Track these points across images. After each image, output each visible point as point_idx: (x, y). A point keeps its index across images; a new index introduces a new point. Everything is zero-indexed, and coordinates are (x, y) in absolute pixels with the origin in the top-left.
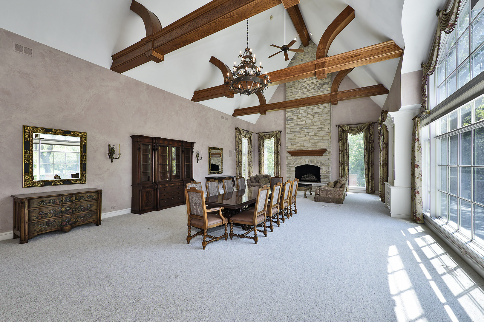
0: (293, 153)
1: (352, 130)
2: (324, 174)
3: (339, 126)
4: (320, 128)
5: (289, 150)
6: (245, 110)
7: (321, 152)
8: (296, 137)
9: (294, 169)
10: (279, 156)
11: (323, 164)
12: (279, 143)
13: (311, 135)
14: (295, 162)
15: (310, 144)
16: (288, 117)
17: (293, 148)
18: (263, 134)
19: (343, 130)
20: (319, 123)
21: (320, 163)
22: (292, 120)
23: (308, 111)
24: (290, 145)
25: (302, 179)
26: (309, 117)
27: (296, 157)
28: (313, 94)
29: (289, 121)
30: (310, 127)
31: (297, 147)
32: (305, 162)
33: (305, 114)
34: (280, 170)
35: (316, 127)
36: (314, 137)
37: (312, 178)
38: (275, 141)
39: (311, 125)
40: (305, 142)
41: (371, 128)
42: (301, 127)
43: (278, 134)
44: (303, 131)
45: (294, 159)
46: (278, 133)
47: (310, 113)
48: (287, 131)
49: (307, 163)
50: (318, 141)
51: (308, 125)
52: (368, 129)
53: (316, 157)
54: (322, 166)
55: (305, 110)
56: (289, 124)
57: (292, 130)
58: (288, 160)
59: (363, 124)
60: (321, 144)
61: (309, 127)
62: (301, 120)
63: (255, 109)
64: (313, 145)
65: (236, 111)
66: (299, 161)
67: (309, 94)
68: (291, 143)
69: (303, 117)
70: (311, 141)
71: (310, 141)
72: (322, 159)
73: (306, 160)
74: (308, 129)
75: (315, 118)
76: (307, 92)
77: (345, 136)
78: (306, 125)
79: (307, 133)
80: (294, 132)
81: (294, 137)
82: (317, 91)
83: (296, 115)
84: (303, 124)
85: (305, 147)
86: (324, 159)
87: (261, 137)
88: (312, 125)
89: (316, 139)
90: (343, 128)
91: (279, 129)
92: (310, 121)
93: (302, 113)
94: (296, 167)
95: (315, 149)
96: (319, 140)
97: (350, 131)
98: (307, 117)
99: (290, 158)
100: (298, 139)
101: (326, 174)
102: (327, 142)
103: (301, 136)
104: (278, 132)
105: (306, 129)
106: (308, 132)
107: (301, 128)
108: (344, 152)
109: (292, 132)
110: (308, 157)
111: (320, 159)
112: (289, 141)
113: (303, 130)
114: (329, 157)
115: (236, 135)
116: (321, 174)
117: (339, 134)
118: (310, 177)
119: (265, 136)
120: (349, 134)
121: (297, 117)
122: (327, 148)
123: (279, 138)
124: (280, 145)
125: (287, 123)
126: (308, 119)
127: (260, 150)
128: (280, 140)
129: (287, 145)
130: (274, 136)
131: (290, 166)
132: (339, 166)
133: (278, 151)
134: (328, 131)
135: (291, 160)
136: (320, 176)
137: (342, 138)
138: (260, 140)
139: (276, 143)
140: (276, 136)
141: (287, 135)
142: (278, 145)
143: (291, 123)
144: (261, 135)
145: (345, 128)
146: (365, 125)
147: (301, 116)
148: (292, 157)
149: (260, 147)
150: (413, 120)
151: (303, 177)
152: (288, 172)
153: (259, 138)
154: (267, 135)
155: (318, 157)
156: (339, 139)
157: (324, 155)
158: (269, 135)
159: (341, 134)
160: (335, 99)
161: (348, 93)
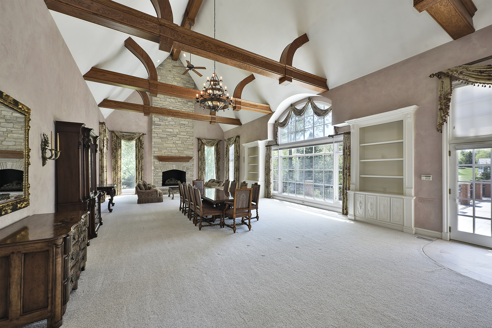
0: (161, 159)
2: (189, 178)
3: (199, 139)
4: (186, 138)
5: (157, 155)
6: (122, 104)
7: (188, 159)
8: (164, 143)
9: (161, 174)
10: (142, 160)
11: (188, 169)
12: (143, 147)
13: (178, 143)
14: (163, 167)
15: (177, 151)
16: (155, 121)
17: (160, 153)
18: (121, 134)
19: (202, 142)
20: (185, 134)
21: (186, 168)
22: (160, 126)
23: (175, 120)
24: (157, 150)
25: (165, 183)
27: (164, 163)
28: (180, 106)
30: (178, 136)
31: (164, 153)
32: (173, 167)
33: (173, 123)
34: (144, 175)
35: (183, 137)
36: (181, 145)
37: (175, 182)
38: (136, 144)
40: (173, 149)
41: (219, 144)
42: (169, 134)
43: (142, 137)
45: (162, 165)
46: (141, 136)
47: (178, 123)
48: (153, 135)
49: (174, 169)
50: (184, 149)
52: (217, 144)
53: (182, 163)
54: (187, 171)
56: (156, 128)
57: (159, 135)
58: (155, 165)
59: (214, 140)
60: (187, 152)
61: (176, 135)
62: (169, 127)
63: (137, 107)
64: (180, 153)
65: (105, 100)
66: (167, 166)
67: (177, 106)
68: (158, 148)
69: (171, 125)
71: (178, 148)
72: (188, 165)
73: (174, 165)
74: (175, 137)
75: (182, 129)
76: (175, 103)
77: (203, 148)
78: (174, 133)
79: (175, 141)
80: (161, 138)
81: (162, 143)
82: (183, 105)
83: (164, 121)
84: (171, 132)
85: (173, 154)
86: (189, 165)
87: (117, 137)
88: (179, 134)
89: (183, 147)
91: (142, 132)
92: (177, 130)
93: (170, 121)
94: (163, 173)
95: (181, 155)
96: (185, 148)
97: (207, 144)
98: (175, 126)
99: (157, 163)
100: (165, 145)
101: (191, 178)
102: (191, 151)
103: (169, 142)
104: (141, 134)
105: (174, 136)
106: (176, 139)
108: (202, 160)
109: (159, 138)
110: (176, 163)
111: (186, 165)
112: (156, 146)
113: (171, 137)
114: (192, 163)
115: (101, 131)
116: (186, 178)
117: (198, 145)
118: (173, 181)
119: (123, 136)
120: (206, 146)
121: (164, 123)
122: (191, 156)
123: (142, 141)
124: (143, 149)
125: (153, 127)
126: (176, 128)
127: (114, 152)
128: (143, 143)
129: (153, 149)
130: (136, 138)
131: (157, 171)
132: (198, 170)
133: (141, 155)
134: (193, 142)
135: (158, 165)
136: (186, 179)
137: (200, 148)
138: (116, 140)
139: (138, 146)
140: (139, 138)
141: (154, 140)
142: (141, 149)
143: (159, 129)
144: (117, 134)
145: (204, 141)
146: (216, 141)
147: (168, 123)
148: (159, 162)
149: (115, 149)
150: (266, 146)
151: (167, 181)
152: (155, 178)
153: (114, 137)
154: (126, 135)
155: (185, 163)
156: (198, 149)
157: (190, 161)
158: (129, 136)
159: (200, 145)
160: (214, 121)
161: (222, 119)
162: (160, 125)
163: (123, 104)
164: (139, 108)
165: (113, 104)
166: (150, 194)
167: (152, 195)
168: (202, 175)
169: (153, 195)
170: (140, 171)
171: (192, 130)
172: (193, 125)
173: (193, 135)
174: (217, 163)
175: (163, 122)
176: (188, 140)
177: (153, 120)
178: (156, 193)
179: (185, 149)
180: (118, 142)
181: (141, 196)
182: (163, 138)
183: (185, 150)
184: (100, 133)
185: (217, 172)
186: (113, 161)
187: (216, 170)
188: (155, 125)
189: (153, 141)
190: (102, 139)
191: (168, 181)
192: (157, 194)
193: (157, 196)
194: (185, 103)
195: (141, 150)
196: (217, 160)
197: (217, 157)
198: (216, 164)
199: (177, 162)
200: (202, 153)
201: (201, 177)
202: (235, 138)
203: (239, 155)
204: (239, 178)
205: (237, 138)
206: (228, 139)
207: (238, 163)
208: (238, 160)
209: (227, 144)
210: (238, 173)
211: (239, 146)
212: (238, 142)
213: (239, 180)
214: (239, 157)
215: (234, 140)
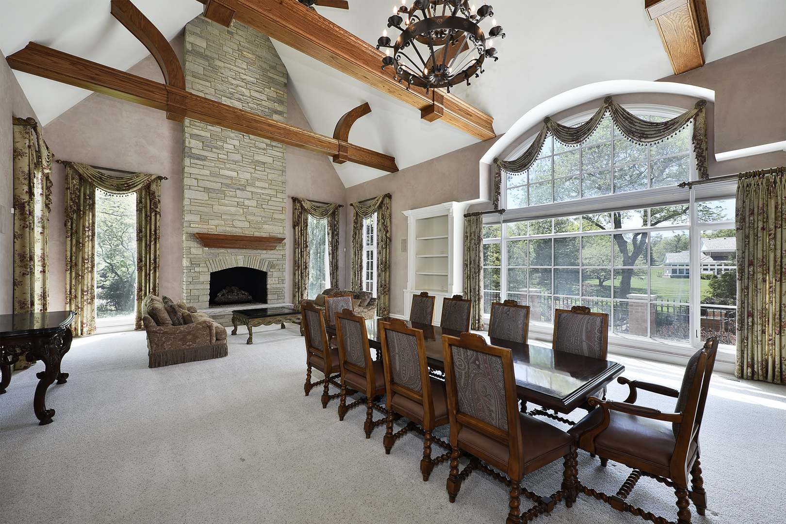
0: (208, 240)
1: (315, 210)
2: (274, 286)
3: (295, 200)
4: (269, 195)
5: (196, 231)
6: (98, 72)
7: (269, 242)
8: (214, 203)
9: (208, 278)
10: (155, 243)
11: (272, 266)
12: (158, 210)
13: (250, 204)
14: (211, 261)
15: (247, 225)
16: (191, 148)
17: (205, 226)
18: (93, 171)
19: (302, 206)
20: (266, 185)
21: (267, 263)
22: (204, 160)
23: (243, 151)
24: (196, 218)
25: (217, 299)
26: (245, 165)
27: (214, 251)
29: (194, 158)
30: (248, 188)
31: (216, 226)
32: (236, 260)
33: (237, 157)
34: (159, 281)
35: (260, 191)
36: (256, 210)
37: (241, 296)
38: (139, 202)
39: (248, 183)
40: (237, 217)
41: (336, 213)
42: (228, 181)
43: (155, 183)
44: (231, 193)
45: (209, 255)
46: (153, 181)
47: (248, 157)
48: (187, 181)
49: (241, 265)
50: (264, 219)
51: (243, 183)
52: (333, 215)
53: (259, 251)
54: (271, 270)
55: (237, 148)
56: (194, 165)
57: (201, 183)
58: (190, 256)
59: (328, 204)
60: (270, 227)
61: (245, 187)
62: (228, 166)
63: (147, 88)
64: (255, 228)
65: (32, 47)
66: (221, 258)
68: (198, 213)
69: (233, 161)
70: (250, 218)
71: (248, 217)
72: (272, 256)
73: (239, 257)
74: (243, 190)
75: (259, 172)
77: (304, 220)
78: (239, 181)
79: (242, 200)
80: (207, 190)
81: (209, 202)
83: (214, 150)
84: (231, 178)
85: (237, 230)
86: (275, 256)
88: (253, 185)
89: (260, 216)
90: (303, 204)
91: (156, 169)
92: (248, 176)
93: (230, 151)
94: (213, 275)
95: (257, 234)
96: (265, 217)
97: (313, 212)
98: (241, 164)
99: (198, 250)
100: (217, 208)
101: (278, 286)
102: (280, 224)
103: (226, 202)
104: (153, 177)
105: (239, 189)
106: (244, 196)
107: (227, 185)
108: (300, 245)
109: (202, 189)
110: (244, 251)
111: (268, 256)
112: (193, 208)
113: (231, 190)
114: (282, 253)
115: (19, 146)
116: (269, 286)
117: (294, 213)
118: (236, 294)
119: (101, 178)
120: (310, 217)
121: (215, 156)
122: (280, 236)
123: (156, 194)
124: (158, 216)
125: (187, 161)
126: (243, 169)
127: (72, 219)
128: (159, 201)
129: (187, 217)
130: (139, 187)
131: (197, 269)
132: (294, 269)
133: (152, 230)
134: (283, 205)
135: (199, 256)
136: (266, 289)
137: (299, 220)
138: (76, 186)
139: (146, 207)
140: (148, 187)
141: (188, 194)
142: (153, 214)
143: (202, 167)
144: (81, 171)
145: (307, 205)
146: (331, 207)
147: (226, 157)
148: (201, 250)
149: (74, 211)
150: (465, 216)
151: (219, 295)
152: (191, 287)
153: (73, 179)
154: (110, 177)
155: (264, 252)
156: (294, 222)
157: (277, 248)
158: (117, 178)
159: (297, 213)
160: (345, 154)
161: (361, 152)
162: (205, 158)
163: (100, 70)
164: (153, 92)
165: (65, 65)
166: (189, 337)
167: (195, 337)
168: (302, 279)
169: (197, 337)
170: (150, 271)
171: (280, 179)
172: (285, 167)
173: (284, 189)
174: (333, 253)
175: (211, 151)
176: (273, 199)
177: (187, 144)
178: (208, 331)
179: (266, 219)
180: (85, 194)
181: (162, 345)
182: (211, 190)
183: (265, 223)
184: (14, 151)
185: (333, 274)
186: (69, 243)
187: (331, 268)
188: (190, 157)
189: (186, 196)
190: (23, 172)
191: (223, 295)
193: (211, 341)
194: (266, 113)
195: (153, 218)
196: (332, 247)
197: (332, 241)
198: (331, 256)
199: (248, 248)
200: (301, 230)
201: (300, 283)
202: (381, 199)
203: (391, 235)
204: (389, 286)
205: (387, 200)
206: (359, 202)
207: (388, 254)
208: (388, 246)
209: (357, 214)
210: (387, 274)
211: (390, 216)
212: (388, 208)
213: (389, 290)
214: (390, 240)
215: (377, 203)
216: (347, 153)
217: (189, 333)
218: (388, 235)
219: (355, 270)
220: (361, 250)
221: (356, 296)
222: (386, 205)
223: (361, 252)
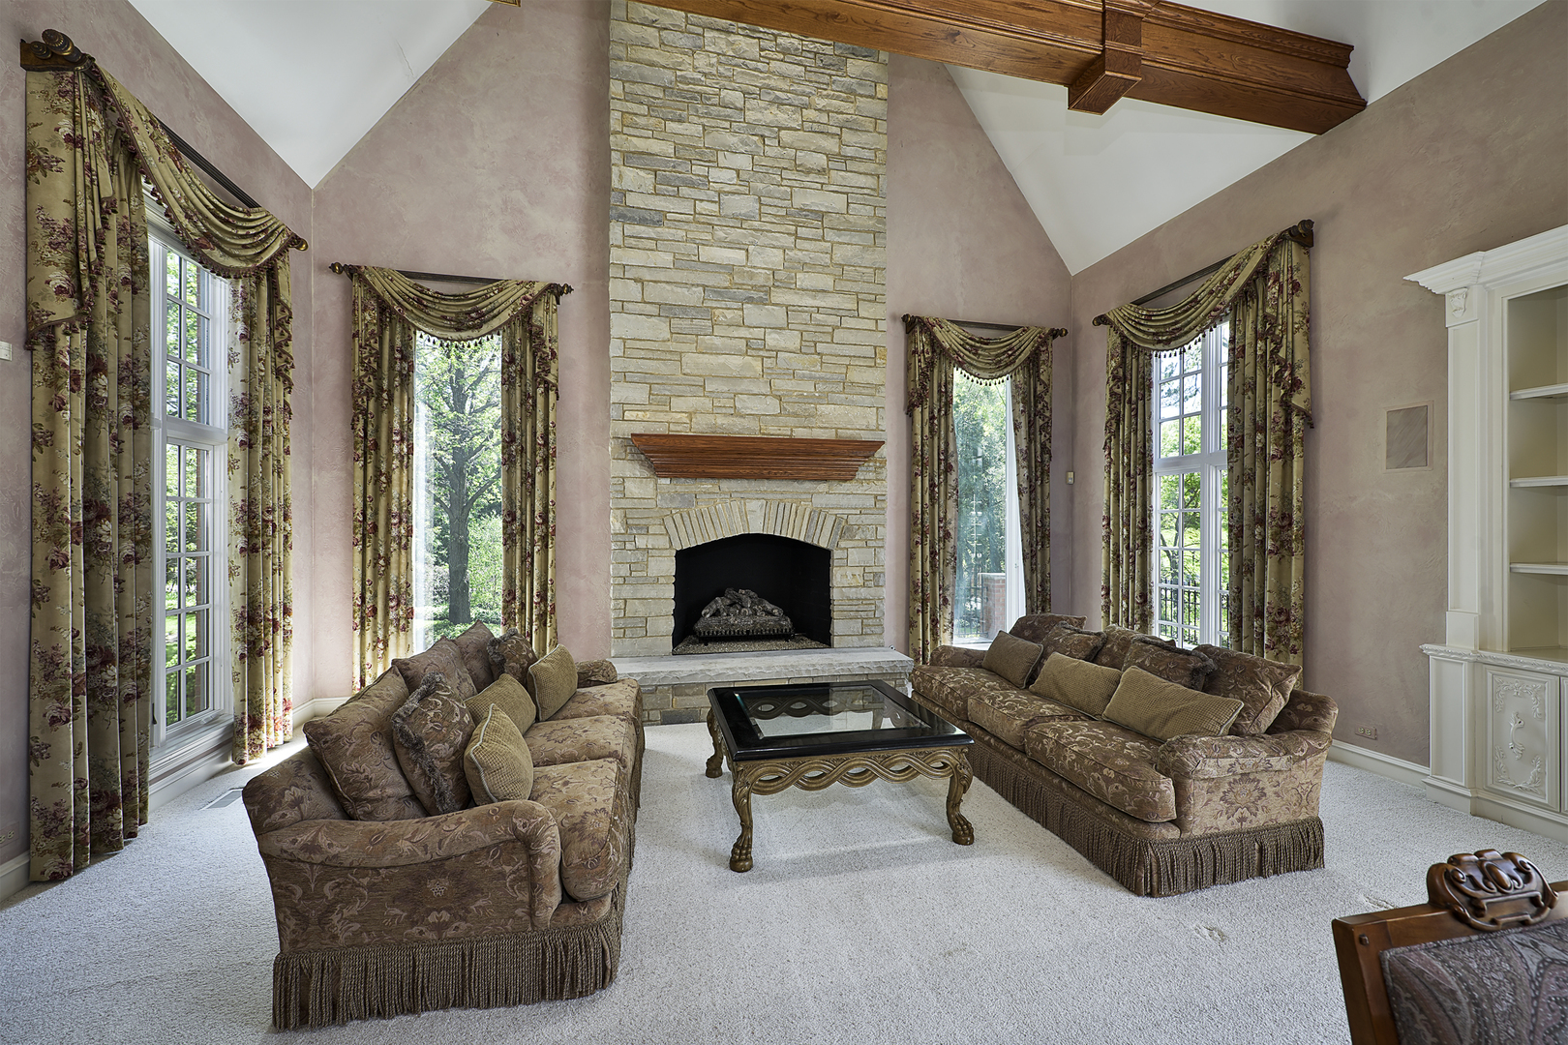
0: (668, 456)
1: (975, 350)
2: (852, 593)
3: (912, 324)
4: (835, 311)
5: (639, 429)
8: (684, 347)
9: (670, 567)
10: (546, 469)
11: (845, 530)
12: (550, 378)
13: (782, 344)
14: (677, 518)
15: (772, 406)
16: (624, 193)
17: (662, 417)
18: (404, 285)
19: (934, 342)
20: (826, 281)
21: (829, 523)
22: (658, 223)
23: (761, 186)
24: (638, 394)
25: (699, 626)
26: (769, 227)
27: (685, 486)
28: (795, 87)
29: (633, 221)
30: (778, 296)
31: (690, 415)
32: (744, 514)
33: (745, 204)
34: (555, 574)
35: (810, 302)
37: (761, 618)
38: (509, 361)
39: (779, 281)
40: (744, 386)
41: (1043, 357)
42: (721, 280)
43: (542, 306)
44: (729, 314)
45: (672, 499)
46: (537, 299)
47: (776, 202)
48: (617, 289)
49: (756, 528)
50: (820, 387)
51: (760, 281)
52: (1033, 363)
53: (808, 485)
54: (843, 544)
55: (744, 176)
56: (633, 242)
57: (653, 293)
58: (624, 503)
59: (1015, 328)
60: (840, 410)
61: (768, 292)
62: (720, 234)
64: (796, 415)
66: (704, 508)
67: (772, 83)
68: (645, 379)
69: (734, 217)
70: (783, 385)
71: (777, 383)
72: (844, 501)
73: (754, 505)
74: (762, 302)
75: (806, 245)
76: (760, 65)
77: (940, 386)
78: (752, 276)
79: (758, 333)
80: (667, 311)
81: (672, 346)
82: (814, 78)
83: (685, 191)
84: (730, 269)
85: (745, 423)
86: (854, 501)
87: (384, 308)
88: (789, 285)
89: (811, 378)
90: (939, 336)
91: (545, 270)
92: (775, 257)
93: (727, 188)
94: (683, 557)
95: (801, 433)
96: (825, 381)
97: (968, 356)
98: (756, 224)
99: (642, 486)
100: (694, 361)
101: (863, 593)
102: (868, 400)
103: (717, 341)
104: (537, 289)
105: (750, 300)
106: (765, 321)
107: (720, 293)
108: (934, 463)
109: (654, 310)
110: (765, 486)
111: (833, 500)
112: (632, 366)
113: (730, 304)
114: (875, 489)
115: (40, 137)
116: (835, 594)
117: (908, 367)
118: (749, 612)
119: (420, 302)
120: (958, 376)
121: (686, 207)
122: (866, 436)
123: (546, 335)
124: (552, 395)
125: (616, 231)
126: (763, 240)
127: (365, 413)
128: (554, 354)
129: (618, 393)
130: (505, 316)
131: (641, 542)
132: (909, 539)
133: (538, 434)
134: (877, 339)
135: (645, 504)
136: (827, 601)
137: (924, 387)
138: (371, 328)
139: (522, 372)
140: (526, 315)
141: (620, 325)
142: (540, 390)
143: (651, 244)
144: (378, 288)
145: (948, 337)
146: (1025, 336)
147: (715, 207)
148: (652, 485)
149: (368, 393)
151: (707, 612)
152: (627, 592)
153: (364, 310)
154: (440, 297)
155: (823, 487)
156: (909, 394)
157: (860, 475)
158: (457, 297)
159: (919, 364)
160: (1131, 49)
161: (1198, 39)
162: (657, 219)
166: (438, 887)
167: (465, 890)
168: (934, 572)
169: (473, 890)
170: (533, 545)
171: (869, 258)
172: (881, 220)
173: (878, 289)
174: (1032, 490)
175: (677, 195)
176: (849, 322)
177: (615, 184)
178: (520, 861)
179: (828, 388)
180: (392, 348)
181: (323, 919)
182: (677, 311)
183: (824, 398)
184: (28, 156)
185: (1034, 555)
186: (359, 473)
187: (1027, 537)
188: (623, 218)
189: (613, 332)
190: (48, 223)
191: (715, 614)
192: (531, 880)
193: (532, 913)
194: (827, 60)
195: (540, 400)
196: (1029, 467)
197: (1029, 448)
198: (1025, 497)
199: (781, 478)
200: (932, 418)
201: (928, 585)
202: (1258, 257)
203: (1313, 400)
204: (1305, 614)
205: (1290, 256)
206: (1138, 303)
207: (1296, 479)
208: (1296, 449)
209: (1125, 342)
210: (1296, 564)
211: (1309, 319)
212: (1296, 287)
213: (1305, 633)
214: (1310, 421)
215: (1231, 282)
216: (1137, 42)
217: (437, 867)
218: (1298, 400)
219: (1117, 544)
220: (1144, 472)
221: (1196, 671)
222: (1284, 278)
223: (1144, 480)
